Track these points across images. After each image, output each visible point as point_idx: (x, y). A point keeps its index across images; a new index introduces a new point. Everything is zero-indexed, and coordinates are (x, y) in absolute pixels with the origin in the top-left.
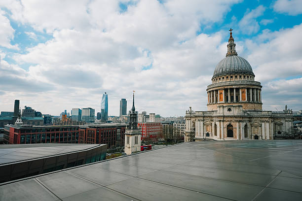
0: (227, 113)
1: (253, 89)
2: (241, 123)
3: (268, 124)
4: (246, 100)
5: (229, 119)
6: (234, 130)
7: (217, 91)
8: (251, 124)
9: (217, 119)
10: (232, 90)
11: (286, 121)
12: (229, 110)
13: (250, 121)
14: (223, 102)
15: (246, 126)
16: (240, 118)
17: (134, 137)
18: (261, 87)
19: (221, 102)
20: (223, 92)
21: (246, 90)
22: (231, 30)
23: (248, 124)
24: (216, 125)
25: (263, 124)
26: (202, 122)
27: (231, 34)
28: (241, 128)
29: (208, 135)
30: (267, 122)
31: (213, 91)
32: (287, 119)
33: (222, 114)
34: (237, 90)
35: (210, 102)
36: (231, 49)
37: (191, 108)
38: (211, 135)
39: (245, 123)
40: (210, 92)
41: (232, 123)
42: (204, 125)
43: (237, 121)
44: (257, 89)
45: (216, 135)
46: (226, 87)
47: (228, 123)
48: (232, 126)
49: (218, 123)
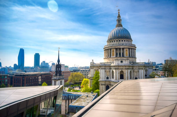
0: (120, 64)
1: (132, 49)
2: (128, 70)
3: (142, 70)
4: (128, 55)
5: (121, 68)
6: (124, 74)
7: (111, 49)
8: (133, 71)
9: (114, 68)
10: (120, 49)
11: (149, 69)
12: (122, 62)
13: (133, 69)
14: (115, 56)
15: (131, 72)
16: (127, 67)
18: (136, 48)
19: (113, 57)
20: (115, 50)
21: (128, 49)
22: (119, 10)
24: (113, 72)
25: (140, 70)
26: (104, 70)
27: (119, 12)
28: (128, 73)
29: (108, 78)
30: (142, 69)
31: (108, 49)
32: (150, 67)
33: (117, 65)
34: (123, 49)
35: (106, 57)
36: (119, 22)
37: (93, 60)
38: (109, 78)
39: (130, 70)
40: (106, 50)
41: (123, 70)
42: (105, 72)
43: (126, 69)
44: (134, 49)
45: (113, 78)
46: (116, 47)
47: (120, 70)
48: (123, 72)
49: (114, 71)
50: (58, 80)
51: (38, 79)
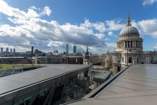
0: (129, 52)
1: (139, 41)
3: (148, 58)
4: (136, 46)
5: (130, 55)
6: (132, 60)
7: (121, 42)
8: (140, 57)
9: (124, 55)
10: (129, 42)
11: (155, 56)
13: (140, 56)
14: (124, 47)
17: (88, 62)
18: (143, 40)
19: (123, 47)
20: (124, 43)
21: (136, 42)
23: (139, 57)
25: (146, 57)
26: (116, 56)
28: (136, 59)
29: (119, 62)
30: (148, 56)
31: (119, 42)
32: (156, 55)
33: (127, 53)
34: (132, 42)
35: (118, 47)
37: (108, 50)
39: (137, 57)
40: (118, 43)
41: (131, 57)
42: (117, 57)
43: (134, 56)
44: (141, 41)
45: (123, 61)
46: (126, 41)
48: (131, 58)
49: (124, 57)
50: (87, 61)
51: (76, 60)
